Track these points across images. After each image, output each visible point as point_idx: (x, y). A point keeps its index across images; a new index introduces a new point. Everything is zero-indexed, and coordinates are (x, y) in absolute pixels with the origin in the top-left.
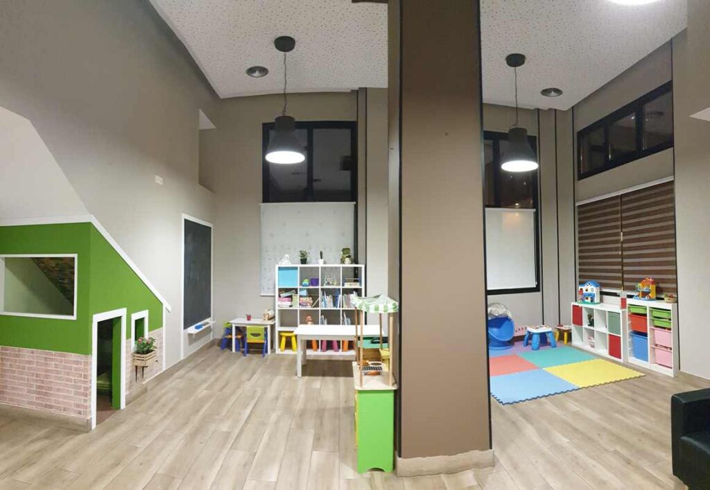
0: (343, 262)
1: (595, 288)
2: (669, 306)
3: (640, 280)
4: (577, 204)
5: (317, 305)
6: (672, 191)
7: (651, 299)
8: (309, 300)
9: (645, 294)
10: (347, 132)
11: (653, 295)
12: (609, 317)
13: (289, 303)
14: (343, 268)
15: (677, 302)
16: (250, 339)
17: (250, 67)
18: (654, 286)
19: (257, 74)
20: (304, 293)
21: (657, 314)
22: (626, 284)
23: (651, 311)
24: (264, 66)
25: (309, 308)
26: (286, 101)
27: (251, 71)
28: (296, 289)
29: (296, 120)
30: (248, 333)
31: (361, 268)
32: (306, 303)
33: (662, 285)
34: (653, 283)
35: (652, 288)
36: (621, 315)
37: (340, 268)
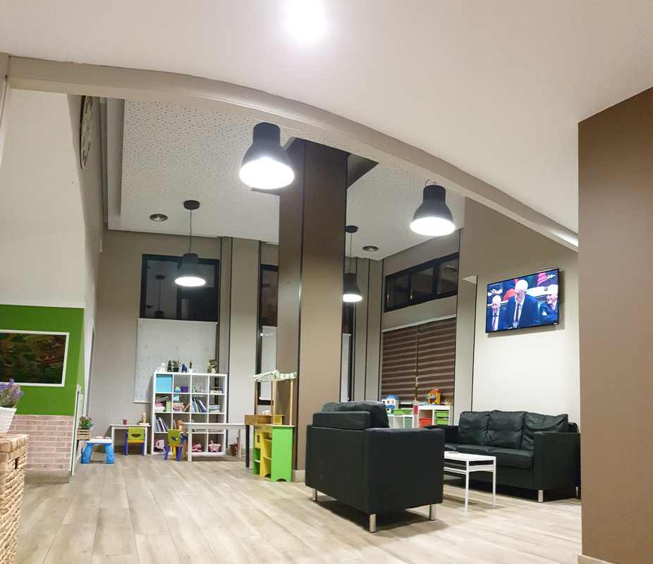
0: (209, 371)
1: (395, 401)
2: (447, 407)
3: (429, 391)
4: (383, 331)
5: (188, 410)
6: (454, 325)
7: (436, 404)
8: (181, 405)
9: (432, 401)
10: (212, 267)
11: (438, 401)
12: (405, 421)
13: (163, 408)
14: (210, 377)
15: (453, 405)
16: (131, 440)
17: (153, 213)
18: (440, 394)
19: (158, 219)
20: (177, 398)
21: (439, 415)
22: (418, 396)
23: (436, 413)
24: (164, 214)
25: (181, 412)
26: (191, 243)
27: (153, 217)
28: (170, 395)
29: (200, 257)
30: (130, 434)
31: (224, 377)
32: (179, 407)
33: (445, 394)
34: (438, 392)
35: (438, 395)
36: (413, 419)
37: (207, 376)
